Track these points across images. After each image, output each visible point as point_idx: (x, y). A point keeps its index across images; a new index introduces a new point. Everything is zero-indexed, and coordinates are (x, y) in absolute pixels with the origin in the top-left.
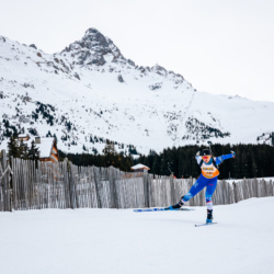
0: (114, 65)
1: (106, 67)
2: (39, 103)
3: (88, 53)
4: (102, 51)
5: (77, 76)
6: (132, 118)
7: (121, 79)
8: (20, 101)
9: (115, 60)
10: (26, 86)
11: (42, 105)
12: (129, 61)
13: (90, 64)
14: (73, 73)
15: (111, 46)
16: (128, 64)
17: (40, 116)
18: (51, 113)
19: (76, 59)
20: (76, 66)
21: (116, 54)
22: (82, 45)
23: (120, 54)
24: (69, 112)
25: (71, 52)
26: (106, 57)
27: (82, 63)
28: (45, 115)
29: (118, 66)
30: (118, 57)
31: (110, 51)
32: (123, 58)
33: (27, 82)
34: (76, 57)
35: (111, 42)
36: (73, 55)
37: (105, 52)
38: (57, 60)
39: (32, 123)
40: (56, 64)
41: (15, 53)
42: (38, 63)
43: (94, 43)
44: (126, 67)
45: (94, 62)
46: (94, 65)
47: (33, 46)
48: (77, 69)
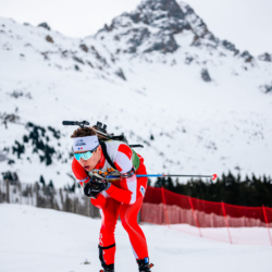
0: (194, 51)
1: (179, 55)
2: (30, 125)
3: (146, 33)
4: (172, 27)
5: (121, 74)
6: (213, 146)
7: (206, 76)
9: (196, 42)
10: (16, 95)
11: (36, 128)
12: (225, 43)
13: (149, 51)
14: (115, 67)
15: (189, 19)
16: (221, 48)
17: (29, 147)
18: (53, 143)
20: (121, 56)
21: (200, 31)
22: (135, 18)
23: (206, 31)
25: (115, 32)
26: (178, 38)
27: (133, 50)
28: (40, 146)
29: (201, 53)
30: (203, 35)
31: (188, 27)
32: (212, 38)
33: (18, 88)
34: (124, 39)
35: (190, 11)
36: (117, 38)
37: (177, 29)
38: (84, 48)
39: (11, 162)
40: (81, 54)
42: (45, 55)
43: (157, 13)
44: (216, 53)
45: (157, 47)
46: (157, 54)
48: (124, 62)
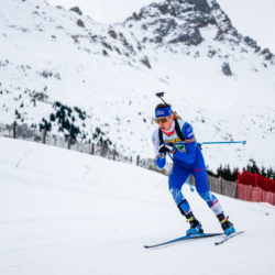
0: (217, 45)
1: (203, 48)
2: (58, 104)
3: (172, 24)
4: (198, 20)
5: (146, 62)
7: (227, 70)
8: (27, 100)
9: (220, 36)
10: (45, 75)
11: (63, 108)
12: (247, 40)
13: (174, 41)
14: (141, 55)
15: (215, 13)
16: (243, 44)
17: (55, 126)
18: (78, 123)
19: (151, 33)
20: (147, 44)
21: (224, 26)
22: (163, 9)
23: (230, 26)
24: (113, 123)
25: (143, 21)
26: (203, 32)
27: (159, 40)
28: (66, 125)
29: (224, 47)
30: (227, 30)
31: (213, 21)
32: (235, 34)
33: (48, 69)
34: (151, 29)
35: (216, 6)
36: (144, 27)
37: (203, 23)
38: (113, 34)
40: (109, 40)
41: (38, 20)
42: (75, 38)
43: (185, 6)
44: (238, 48)
45: (182, 39)
46: (181, 45)
47: (76, 10)
48: (150, 50)
